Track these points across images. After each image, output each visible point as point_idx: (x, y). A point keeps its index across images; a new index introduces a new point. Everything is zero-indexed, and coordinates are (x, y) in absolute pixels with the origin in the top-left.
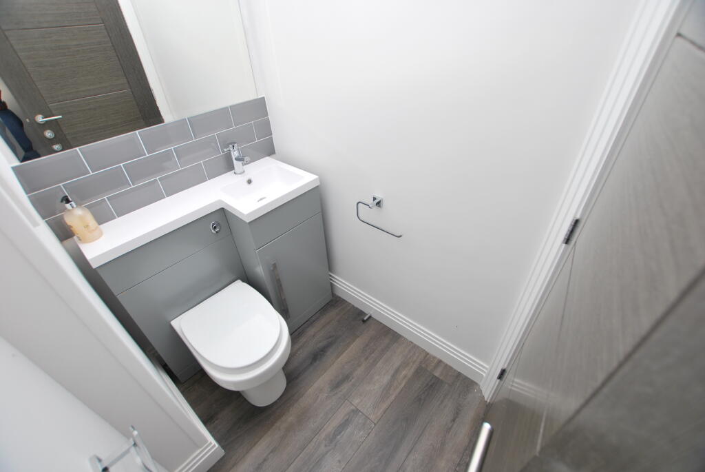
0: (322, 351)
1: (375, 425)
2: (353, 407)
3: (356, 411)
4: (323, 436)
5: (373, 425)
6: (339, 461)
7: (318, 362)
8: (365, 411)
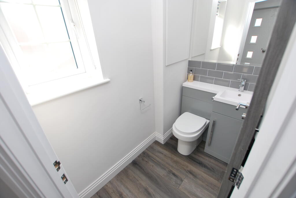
0: (204, 166)
1: (178, 188)
2: (183, 179)
3: (182, 181)
4: (171, 169)
5: (177, 187)
6: (164, 175)
7: (199, 165)
8: (182, 184)
